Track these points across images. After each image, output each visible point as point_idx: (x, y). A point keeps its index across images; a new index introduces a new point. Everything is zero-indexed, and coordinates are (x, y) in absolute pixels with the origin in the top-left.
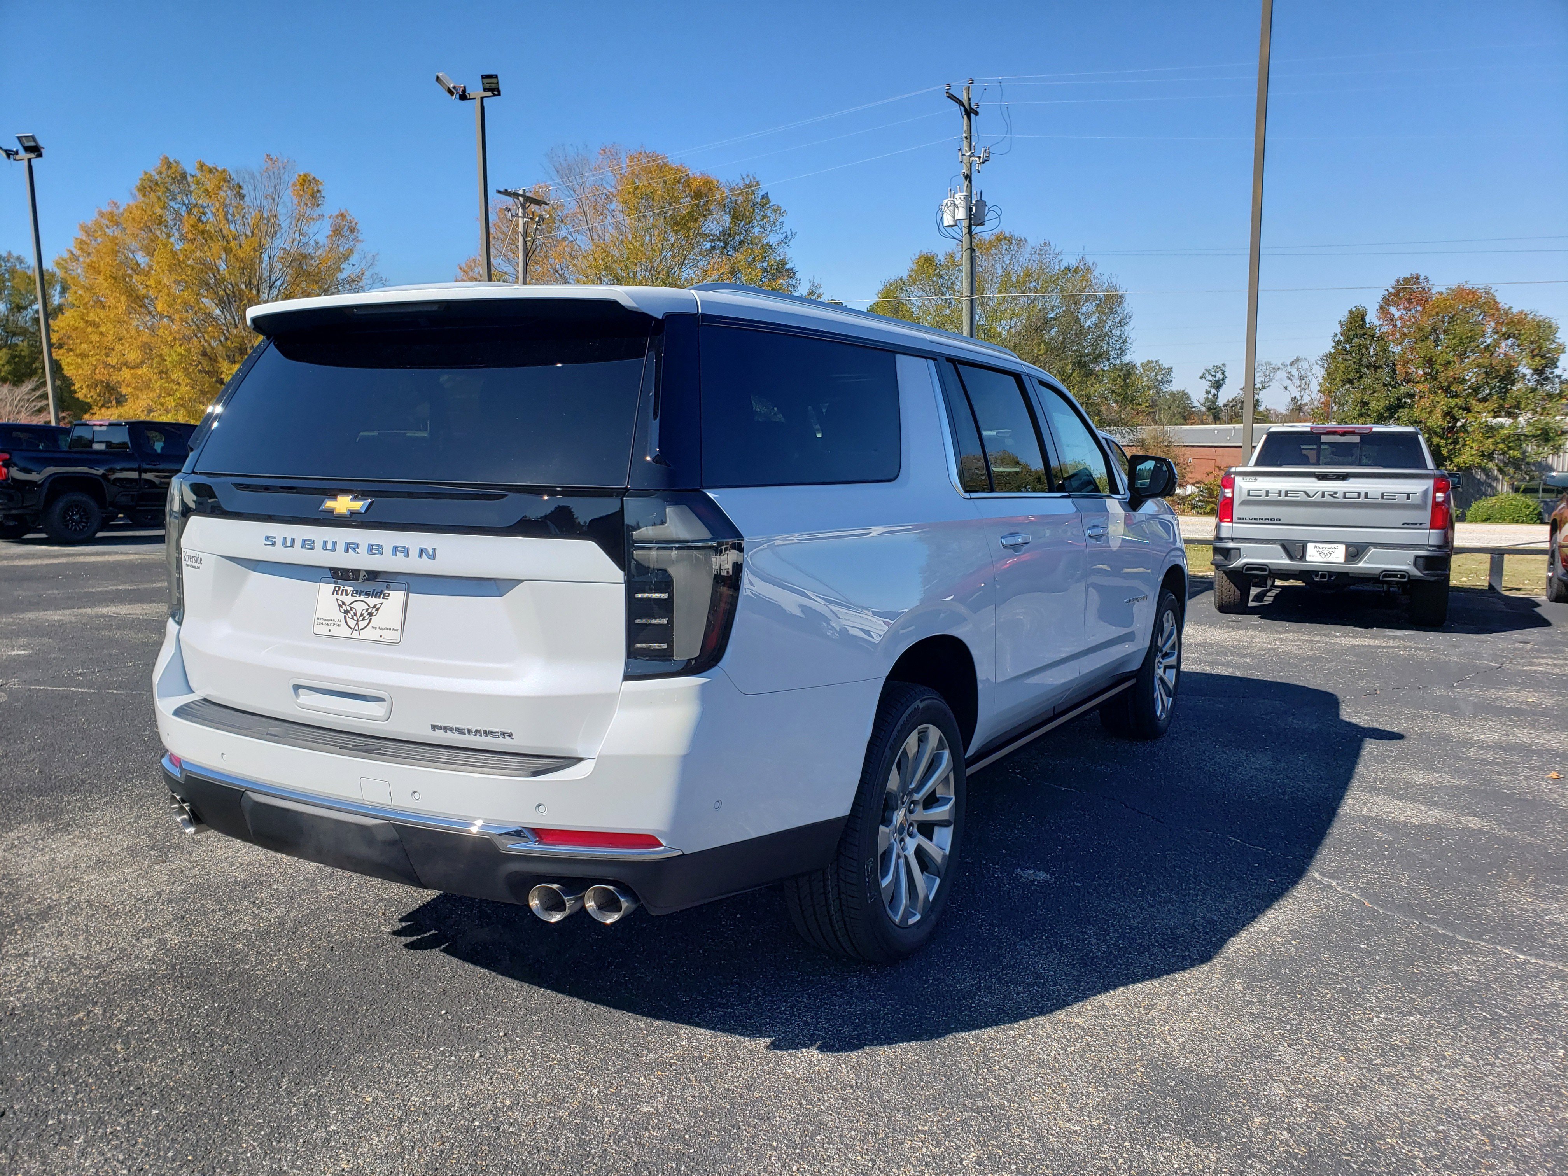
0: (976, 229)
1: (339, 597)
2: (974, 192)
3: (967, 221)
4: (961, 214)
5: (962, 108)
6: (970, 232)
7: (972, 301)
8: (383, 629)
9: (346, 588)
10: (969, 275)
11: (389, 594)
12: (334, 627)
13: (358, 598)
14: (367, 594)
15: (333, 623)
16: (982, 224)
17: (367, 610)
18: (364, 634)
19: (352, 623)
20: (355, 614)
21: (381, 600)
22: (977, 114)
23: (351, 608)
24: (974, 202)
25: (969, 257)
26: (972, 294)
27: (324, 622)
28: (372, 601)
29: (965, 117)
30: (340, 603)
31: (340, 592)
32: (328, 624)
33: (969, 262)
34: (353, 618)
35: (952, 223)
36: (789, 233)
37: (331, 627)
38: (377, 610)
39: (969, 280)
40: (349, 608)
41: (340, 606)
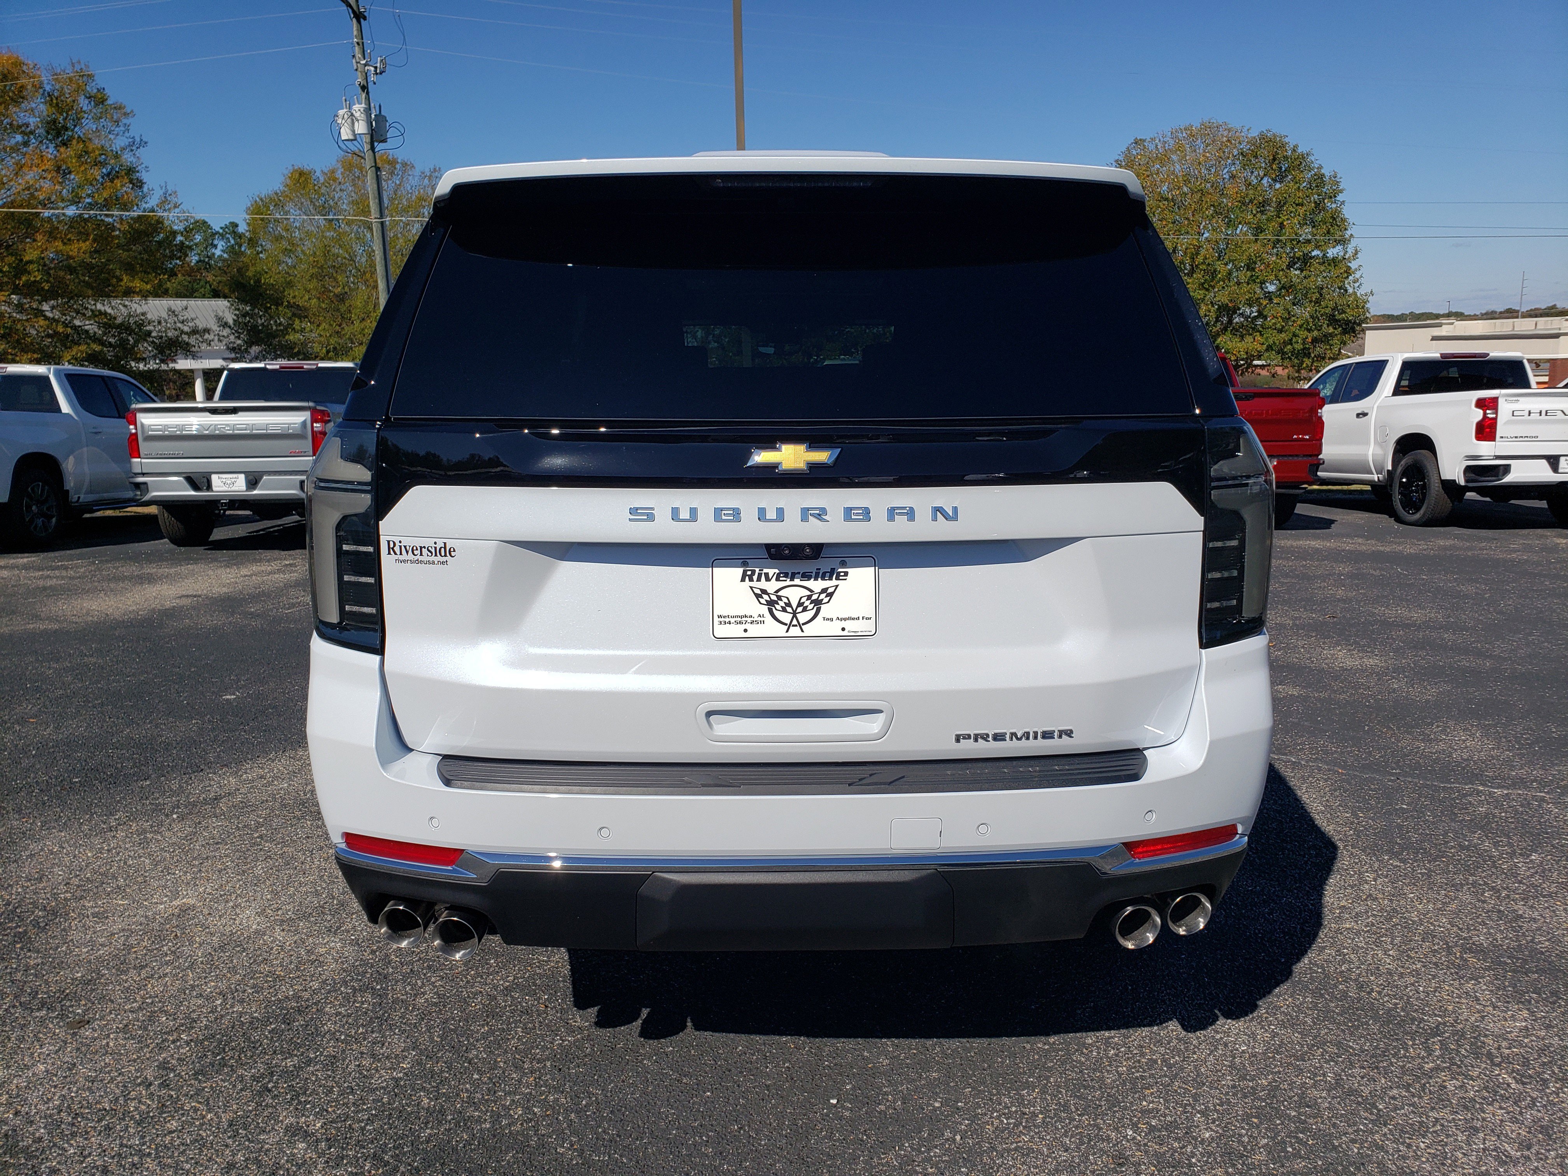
0: (379, 147)
1: (754, 584)
2: (372, 105)
3: (369, 137)
4: (361, 128)
5: (350, 11)
6: (373, 148)
7: (382, 223)
8: (845, 619)
9: (765, 571)
10: (377, 195)
11: (846, 574)
12: (754, 626)
13: (788, 583)
14: (806, 576)
15: (749, 620)
16: (384, 141)
17: (809, 597)
18: (809, 630)
19: (786, 617)
20: (789, 604)
21: (834, 582)
22: (365, 18)
23: (779, 598)
24: (373, 116)
25: (375, 176)
26: (382, 216)
27: (733, 620)
28: (816, 585)
29: (354, 20)
30: (759, 592)
31: (755, 577)
32: (741, 623)
33: (374, 181)
34: (784, 610)
35: (351, 137)
36: (138, 139)
37: (747, 626)
38: (830, 595)
39: (377, 201)
40: (774, 598)
41: (758, 596)
